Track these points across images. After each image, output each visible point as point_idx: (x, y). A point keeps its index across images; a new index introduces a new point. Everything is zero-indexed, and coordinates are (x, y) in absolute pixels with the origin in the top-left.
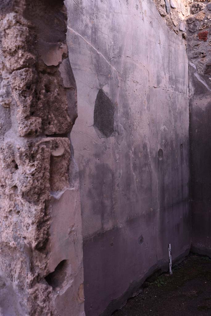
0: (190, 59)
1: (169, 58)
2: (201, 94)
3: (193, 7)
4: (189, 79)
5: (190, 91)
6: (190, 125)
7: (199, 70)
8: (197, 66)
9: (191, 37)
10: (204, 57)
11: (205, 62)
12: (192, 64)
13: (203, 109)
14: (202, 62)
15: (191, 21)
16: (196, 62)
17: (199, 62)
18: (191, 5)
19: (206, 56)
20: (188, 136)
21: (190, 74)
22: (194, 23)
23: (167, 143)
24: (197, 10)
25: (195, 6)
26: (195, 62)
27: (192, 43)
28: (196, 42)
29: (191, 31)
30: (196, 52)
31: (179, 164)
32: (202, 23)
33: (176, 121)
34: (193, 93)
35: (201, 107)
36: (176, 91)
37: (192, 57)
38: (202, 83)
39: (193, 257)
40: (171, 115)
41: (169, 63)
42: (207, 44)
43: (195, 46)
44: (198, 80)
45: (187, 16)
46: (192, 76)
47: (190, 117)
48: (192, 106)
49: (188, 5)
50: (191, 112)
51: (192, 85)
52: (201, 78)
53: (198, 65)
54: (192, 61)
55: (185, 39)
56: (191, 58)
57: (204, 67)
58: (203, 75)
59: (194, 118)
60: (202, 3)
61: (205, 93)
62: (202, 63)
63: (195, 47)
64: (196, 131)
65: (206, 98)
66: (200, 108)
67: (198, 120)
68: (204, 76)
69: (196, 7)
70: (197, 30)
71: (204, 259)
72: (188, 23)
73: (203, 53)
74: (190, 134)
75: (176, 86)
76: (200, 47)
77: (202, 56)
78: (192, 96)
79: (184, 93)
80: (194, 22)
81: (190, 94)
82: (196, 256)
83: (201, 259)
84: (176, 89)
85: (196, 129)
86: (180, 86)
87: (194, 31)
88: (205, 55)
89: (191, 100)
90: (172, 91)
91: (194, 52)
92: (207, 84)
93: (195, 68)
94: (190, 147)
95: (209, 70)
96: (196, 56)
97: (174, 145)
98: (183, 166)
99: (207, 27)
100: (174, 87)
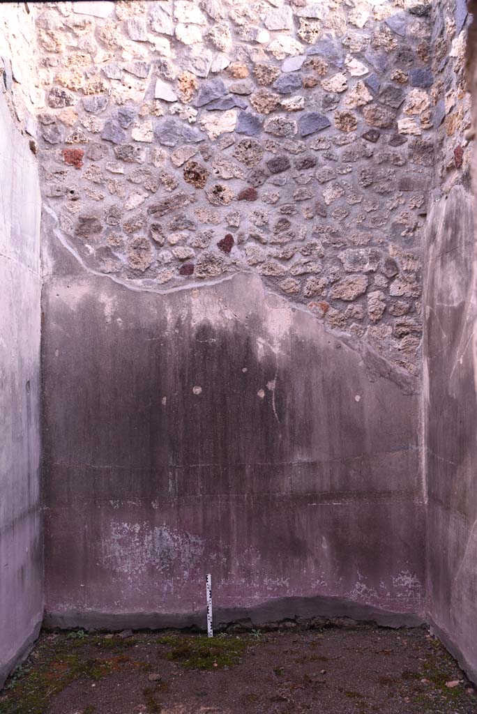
0: (45, 197)
1: (12, 186)
2: (68, 274)
3: (52, 92)
4: (42, 240)
5: (45, 266)
6: (42, 339)
7: (63, 224)
8: (60, 215)
9: (49, 152)
10: (74, 200)
11: (77, 210)
12: (49, 211)
13: (73, 308)
14: (71, 209)
15: (48, 121)
16: (59, 208)
17: (64, 208)
18: (49, 88)
19: (78, 199)
20: (39, 365)
21: (45, 230)
22: (54, 126)
23: (4, 378)
24: (61, 102)
25: (57, 92)
26: (54, 206)
27: (51, 165)
28: (60, 166)
29: (48, 142)
30: (58, 185)
31: (24, 425)
32: (72, 132)
33: (20, 329)
34: (51, 271)
35: (67, 303)
36: (21, 262)
37: (49, 194)
38: (70, 253)
39: (49, 638)
40: (13, 315)
41: (12, 197)
42: (82, 176)
43: (57, 173)
44: (63, 245)
45: (39, 108)
46: (49, 235)
47: (43, 324)
48: (48, 300)
49: (40, 86)
50: (45, 311)
51: (49, 254)
52: (69, 242)
53: (62, 214)
54: (48, 202)
55: (35, 153)
56: (48, 197)
57: (74, 221)
58: (73, 235)
59: (53, 325)
60: (72, 93)
61: (77, 274)
62: (70, 212)
63: (57, 175)
64: (57, 353)
65: (79, 284)
66: (65, 304)
67: (61, 329)
68: (75, 238)
69: (59, 96)
70: (60, 142)
71: (75, 637)
72: (42, 123)
73: (72, 192)
74: (41, 358)
75: (22, 250)
76: (66, 178)
77: (70, 198)
78: (48, 277)
79: (34, 269)
80: (54, 123)
81: (45, 273)
82: (55, 636)
83: (67, 639)
84: (22, 258)
85: (56, 349)
86: (28, 253)
87: (54, 142)
88: (77, 196)
89: (45, 286)
90: (16, 261)
91: (54, 184)
92: (81, 256)
93: (56, 219)
94: (42, 388)
95: (84, 227)
96: (58, 195)
97: (17, 383)
98: (31, 430)
99: (82, 142)
100: (18, 252)
